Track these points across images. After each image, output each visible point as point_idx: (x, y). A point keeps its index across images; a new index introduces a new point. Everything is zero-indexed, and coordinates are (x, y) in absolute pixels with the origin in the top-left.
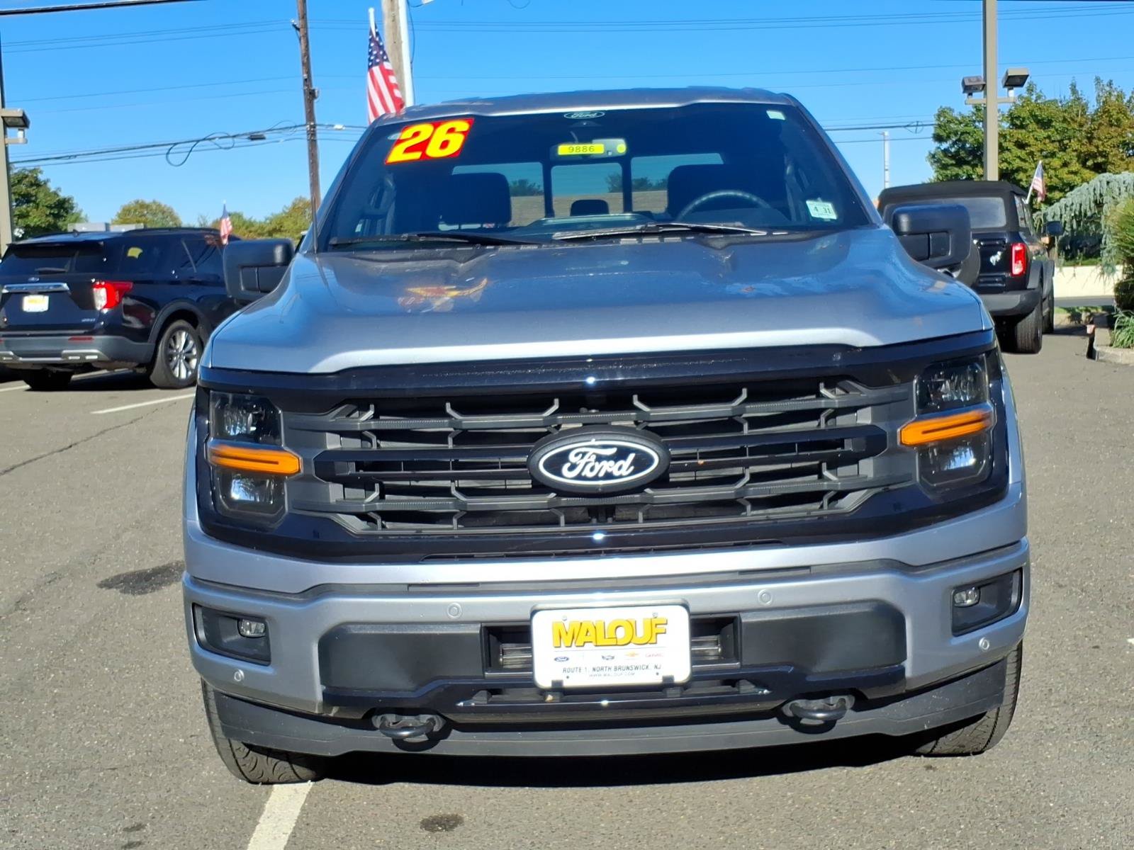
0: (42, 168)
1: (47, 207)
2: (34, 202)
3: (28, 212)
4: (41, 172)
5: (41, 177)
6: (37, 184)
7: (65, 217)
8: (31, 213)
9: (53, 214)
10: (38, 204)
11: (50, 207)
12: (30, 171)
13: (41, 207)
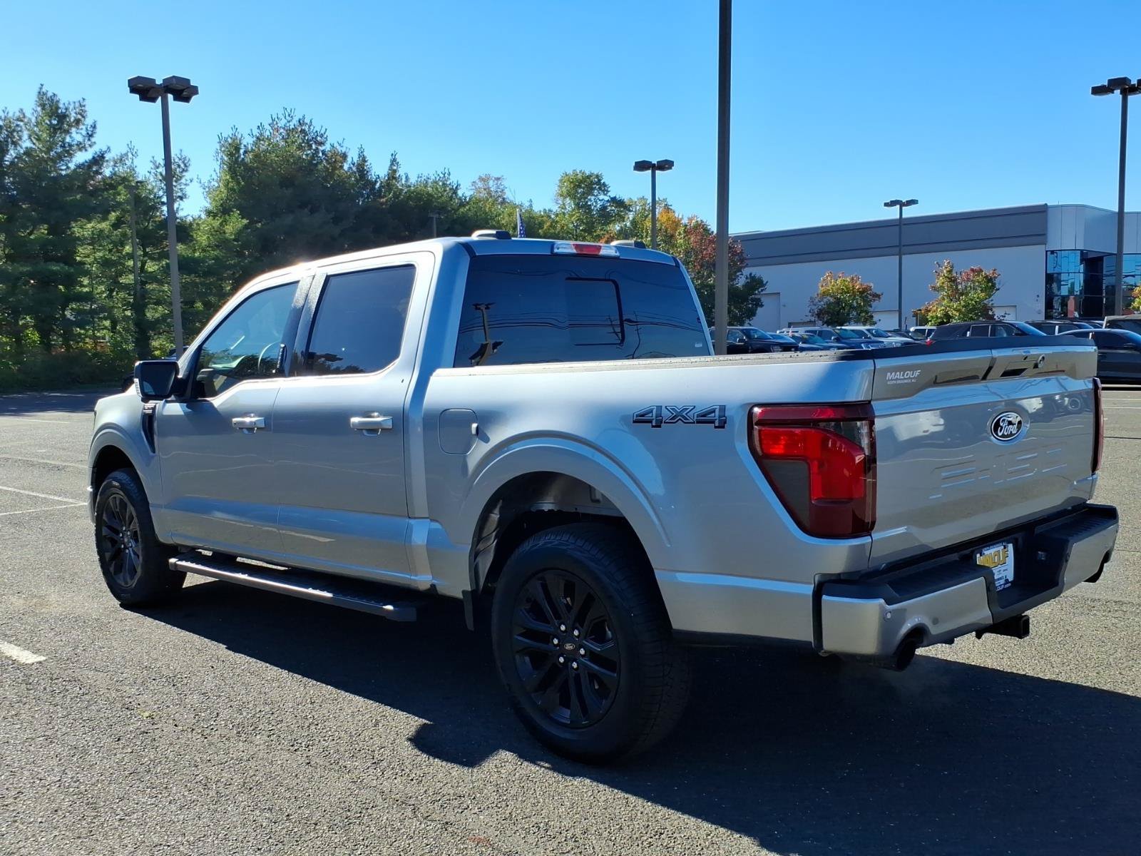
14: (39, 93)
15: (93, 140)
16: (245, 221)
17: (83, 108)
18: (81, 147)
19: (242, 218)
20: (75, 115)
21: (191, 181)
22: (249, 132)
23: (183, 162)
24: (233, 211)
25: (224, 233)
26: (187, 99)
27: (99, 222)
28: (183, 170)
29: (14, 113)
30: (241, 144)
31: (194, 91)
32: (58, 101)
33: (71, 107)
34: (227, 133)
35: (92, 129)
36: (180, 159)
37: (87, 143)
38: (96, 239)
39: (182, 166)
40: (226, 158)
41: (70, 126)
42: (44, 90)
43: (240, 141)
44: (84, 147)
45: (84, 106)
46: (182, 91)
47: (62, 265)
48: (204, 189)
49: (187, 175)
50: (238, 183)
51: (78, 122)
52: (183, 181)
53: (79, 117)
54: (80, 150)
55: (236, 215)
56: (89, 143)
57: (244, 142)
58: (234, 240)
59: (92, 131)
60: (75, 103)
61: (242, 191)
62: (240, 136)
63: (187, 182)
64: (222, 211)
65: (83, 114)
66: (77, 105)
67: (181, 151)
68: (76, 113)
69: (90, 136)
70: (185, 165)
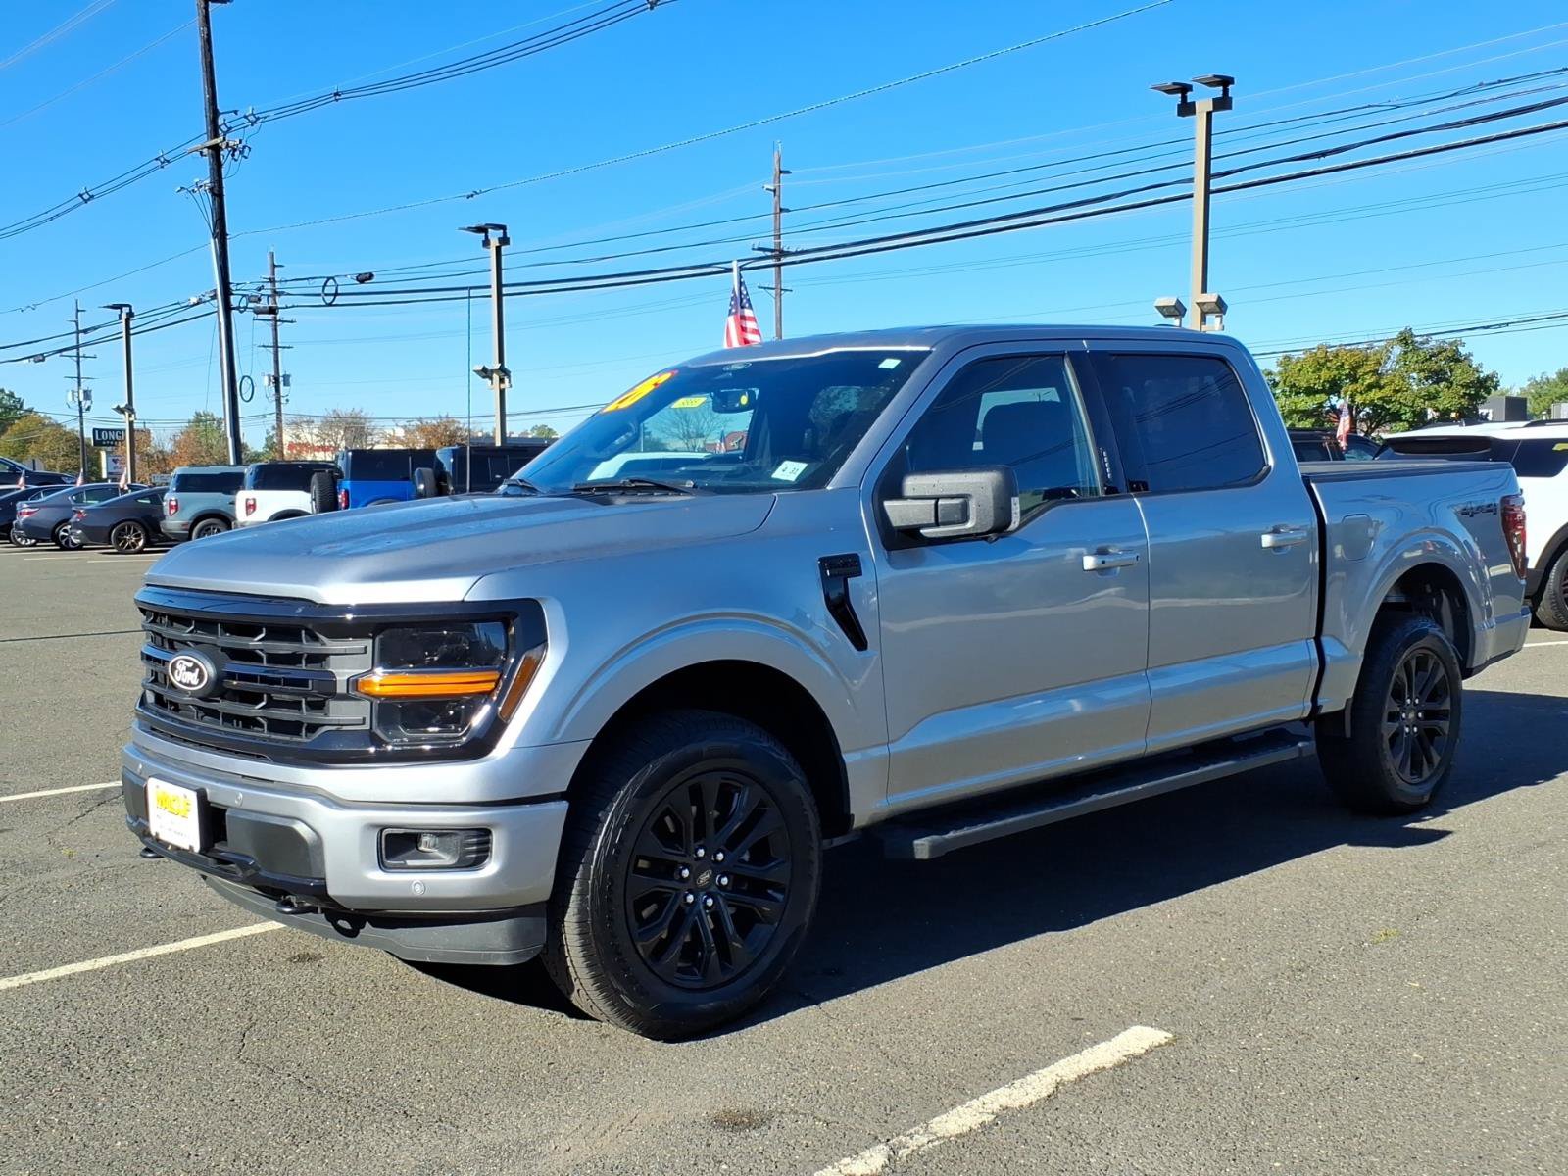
0: (1464, 340)
1: (1462, 385)
2: (1447, 380)
3: (1437, 392)
4: (1463, 345)
5: (1463, 351)
6: (1456, 358)
7: (1485, 398)
8: (1440, 394)
9: (1469, 394)
10: (1452, 383)
11: (1466, 386)
12: (1451, 344)
13: (1455, 386)
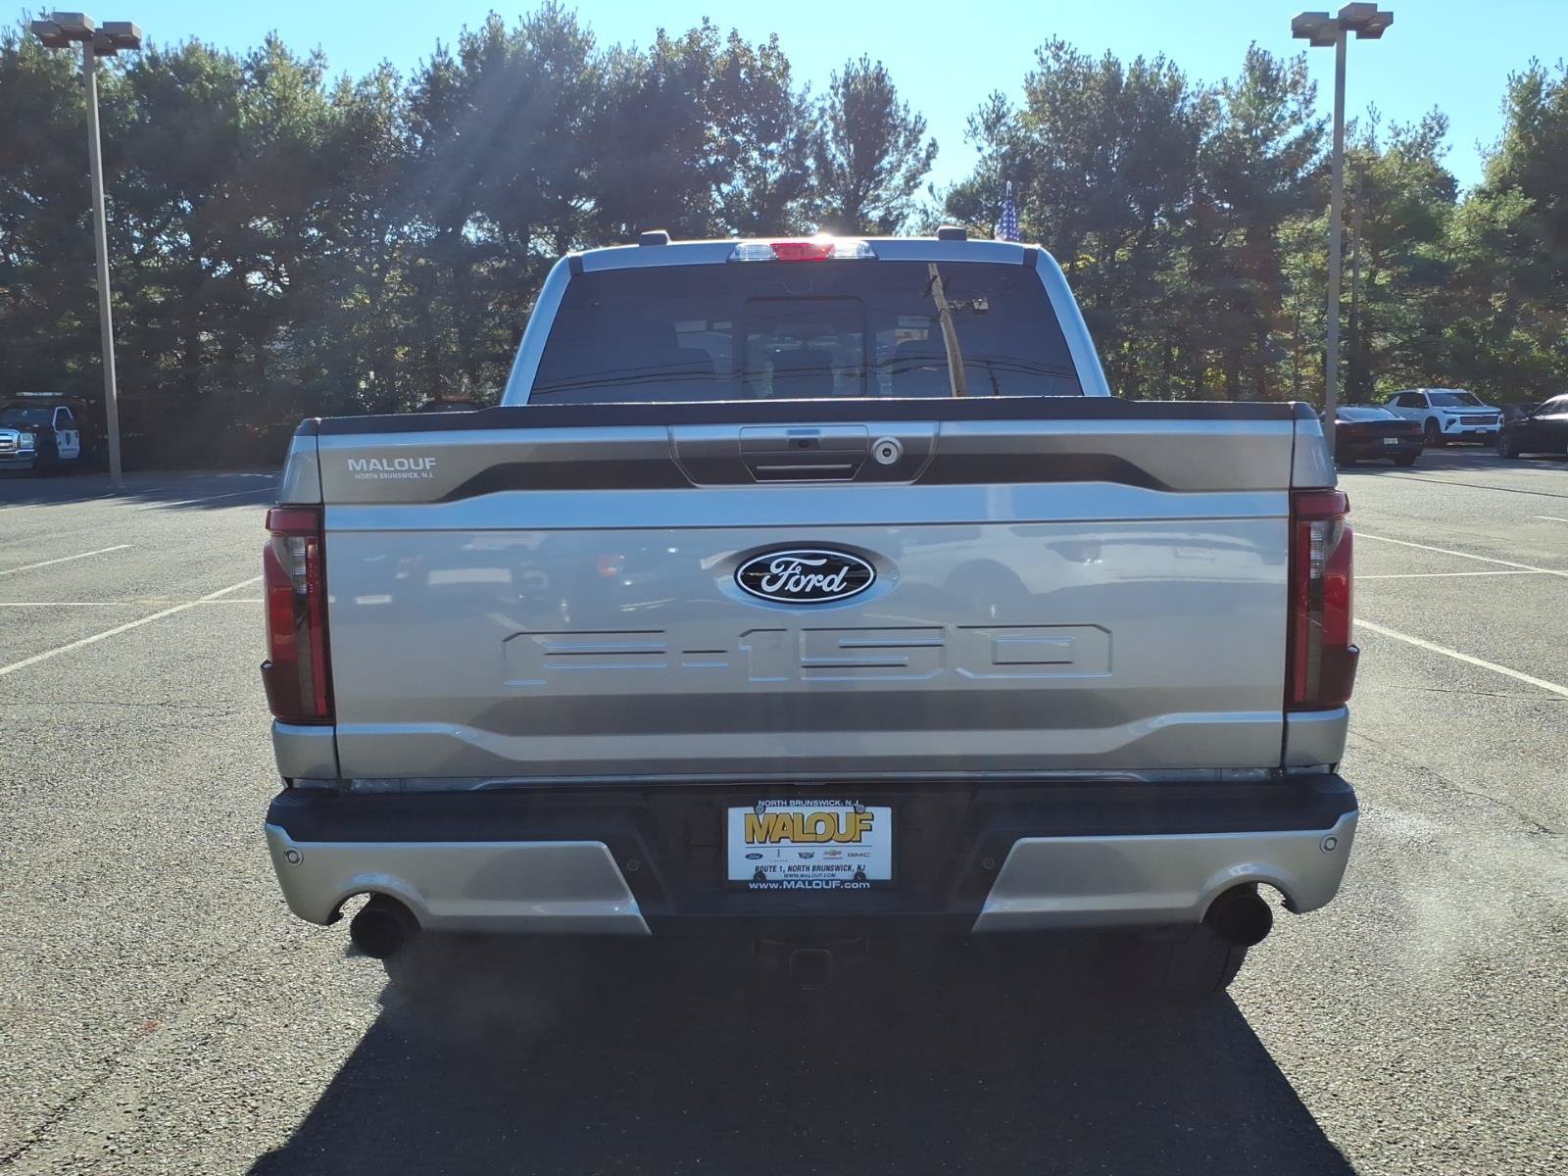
14: (1250, 52)
15: (1312, 107)
16: (1530, 202)
17: (1303, 65)
18: (1296, 118)
19: (1525, 198)
20: (1292, 76)
21: (1449, 149)
22: (1558, 63)
23: (1438, 123)
24: (1512, 189)
25: (1495, 222)
26: (1377, 34)
27: (1311, 221)
28: (1437, 134)
29: (1212, 85)
30: (1541, 83)
31: (1388, 19)
32: (1270, 61)
33: (1286, 66)
34: (1523, 68)
35: (1310, 92)
36: (1433, 119)
37: (1304, 112)
38: (1305, 243)
39: (1437, 128)
40: (1517, 109)
41: (1285, 93)
42: (1255, 48)
43: (1541, 78)
44: (1300, 119)
45: (1305, 61)
46: (1366, 23)
47: (1253, 282)
48: (1484, 157)
49: (1444, 142)
50: (1529, 144)
51: (1295, 84)
52: (1437, 150)
53: (1297, 77)
54: (1294, 123)
55: (1516, 193)
56: (1307, 111)
57: (1548, 79)
58: (1508, 231)
59: (1311, 95)
60: (1292, 59)
61: (1534, 155)
62: (1541, 71)
63: (1443, 152)
64: (1499, 188)
65: (1302, 73)
66: (1296, 61)
67: (1436, 106)
68: (1293, 73)
69: (1308, 102)
70: (1441, 128)
